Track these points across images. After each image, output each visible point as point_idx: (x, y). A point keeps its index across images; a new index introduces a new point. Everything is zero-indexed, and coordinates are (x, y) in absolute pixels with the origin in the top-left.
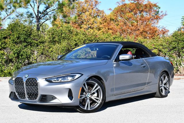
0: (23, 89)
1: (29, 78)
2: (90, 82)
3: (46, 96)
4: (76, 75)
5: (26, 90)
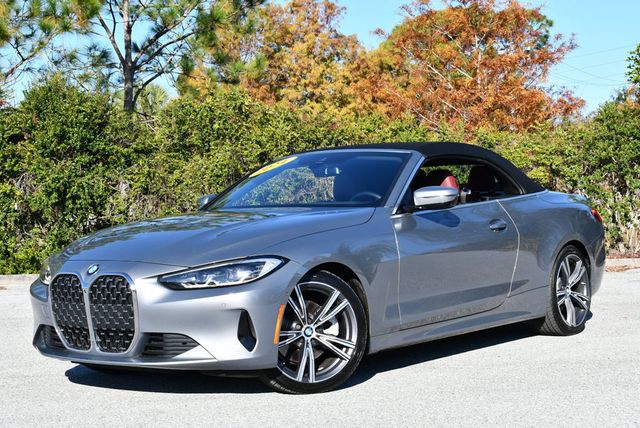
0: (80, 316)
1: (100, 278)
2: (313, 286)
3: (160, 338)
4: (264, 263)
5: (93, 319)
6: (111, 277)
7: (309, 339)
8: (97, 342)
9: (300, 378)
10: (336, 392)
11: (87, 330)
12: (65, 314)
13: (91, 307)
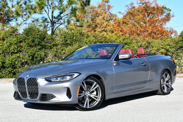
0: (24, 89)
1: (30, 78)
2: (89, 81)
3: (45, 95)
4: (74, 74)
5: (28, 90)
6: (32, 78)
7: (88, 96)
8: (29, 96)
9: (85, 106)
10: (95, 111)
11: (26, 93)
12: (23, 89)
13: (27, 87)
